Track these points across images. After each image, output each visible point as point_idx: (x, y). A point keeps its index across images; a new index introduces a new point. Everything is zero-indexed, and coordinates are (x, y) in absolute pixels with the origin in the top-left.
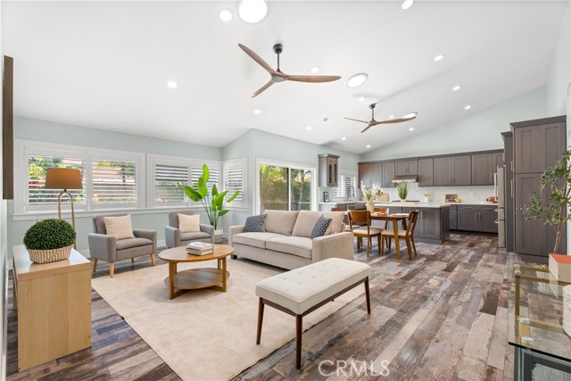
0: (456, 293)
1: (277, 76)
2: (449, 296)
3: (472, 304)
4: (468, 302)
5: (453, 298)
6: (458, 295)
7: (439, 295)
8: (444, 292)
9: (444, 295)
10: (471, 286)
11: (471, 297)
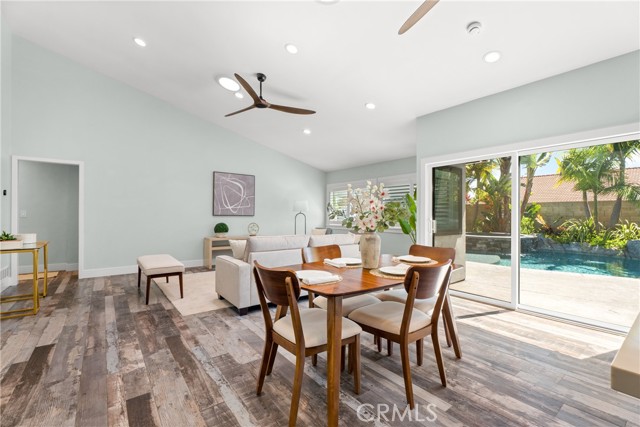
0: (90, 353)
1: (259, 103)
2: (97, 345)
3: (64, 348)
4: (70, 348)
5: (91, 344)
6: (86, 352)
7: (110, 340)
8: (108, 347)
9: (103, 343)
10: (71, 379)
11: (66, 357)
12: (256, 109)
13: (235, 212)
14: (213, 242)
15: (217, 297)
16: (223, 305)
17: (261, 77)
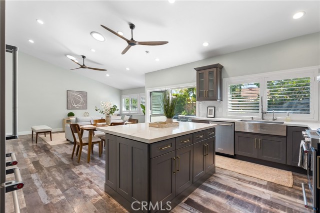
12: (82, 69)
13: (78, 108)
14: (67, 120)
15: (65, 139)
16: (68, 142)
17: (84, 57)
